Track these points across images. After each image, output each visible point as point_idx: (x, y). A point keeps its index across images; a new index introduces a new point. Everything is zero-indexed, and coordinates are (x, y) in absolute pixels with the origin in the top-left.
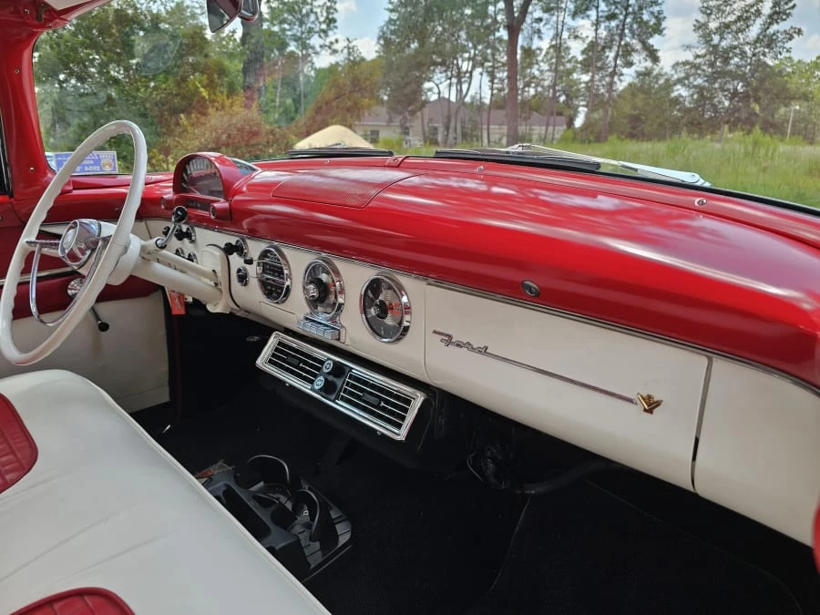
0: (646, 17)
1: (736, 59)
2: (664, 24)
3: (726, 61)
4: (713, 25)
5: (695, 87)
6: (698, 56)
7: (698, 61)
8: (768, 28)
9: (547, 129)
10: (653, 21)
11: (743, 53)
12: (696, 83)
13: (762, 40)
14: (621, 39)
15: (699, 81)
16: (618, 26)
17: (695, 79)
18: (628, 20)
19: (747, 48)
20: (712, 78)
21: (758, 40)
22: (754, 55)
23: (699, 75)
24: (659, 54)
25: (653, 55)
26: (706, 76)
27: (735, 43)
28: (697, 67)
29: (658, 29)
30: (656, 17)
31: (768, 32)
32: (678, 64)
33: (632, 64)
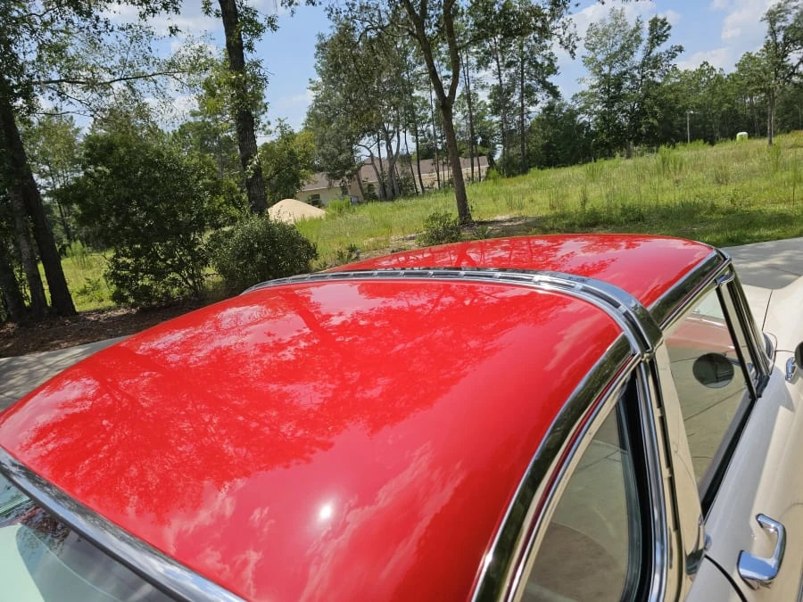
0: (539, 60)
1: (628, 83)
2: (556, 65)
3: (619, 86)
4: (600, 58)
5: (595, 113)
6: (593, 87)
7: (595, 90)
8: (651, 52)
9: (473, 170)
10: (546, 63)
11: (633, 77)
12: (596, 110)
13: (648, 64)
14: (523, 82)
15: (599, 107)
16: (516, 72)
17: (595, 107)
18: (525, 65)
19: (636, 72)
20: (609, 103)
21: (643, 64)
22: (643, 77)
23: (598, 102)
24: (559, 90)
25: (553, 91)
26: (605, 102)
27: (624, 69)
28: (594, 95)
29: (552, 70)
30: (549, 59)
31: (651, 55)
32: (576, 95)
33: (536, 102)
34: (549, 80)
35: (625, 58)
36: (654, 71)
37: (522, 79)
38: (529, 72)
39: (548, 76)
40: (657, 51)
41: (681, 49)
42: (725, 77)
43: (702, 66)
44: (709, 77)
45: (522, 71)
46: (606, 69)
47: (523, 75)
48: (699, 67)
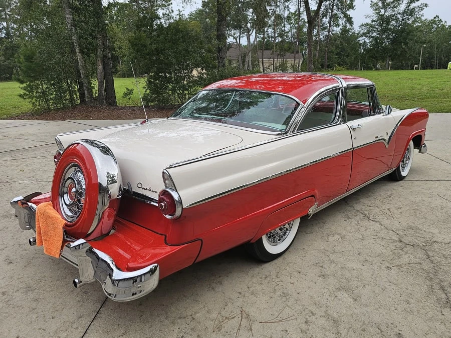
1: (394, 22)
2: (354, 4)
3: (388, 23)
4: (381, 4)
5: (372, 37)
6: (373, 21)
7: (374, 23)
8: (410, 5)
9: (295, 61)
10: (349, 2)
11: (397, 19)
12: (373, 35)
13: (407, 12)
14: (332, 11)
15: (375, 34)
16: (330, 4)
17: (372, 33)
19: (399, 16)
20: (381, 33)
21: (404, 12)
22: (403, 20)
23: (375, 31)
24: (353, 20)
25: (349, 20)
26: (379, 32)
27: (393, 13)
28: (371, 26)
29: (351, 6)
31: (410, 8)
32: (363, 25)
33: (338, 25)
34: (348, 13)
35: (395, 7)
36: (410, 17)
37: (332, 9)
38: (337, 6)
39: (348, 10)
40: (413, 5)
41: (426, 5)
42: (447, 27)
43: (435, 18)
44: (438, 26)
45: (333, 4)
46: (383, 11)
47: (333, 7)
48: (433, 18)
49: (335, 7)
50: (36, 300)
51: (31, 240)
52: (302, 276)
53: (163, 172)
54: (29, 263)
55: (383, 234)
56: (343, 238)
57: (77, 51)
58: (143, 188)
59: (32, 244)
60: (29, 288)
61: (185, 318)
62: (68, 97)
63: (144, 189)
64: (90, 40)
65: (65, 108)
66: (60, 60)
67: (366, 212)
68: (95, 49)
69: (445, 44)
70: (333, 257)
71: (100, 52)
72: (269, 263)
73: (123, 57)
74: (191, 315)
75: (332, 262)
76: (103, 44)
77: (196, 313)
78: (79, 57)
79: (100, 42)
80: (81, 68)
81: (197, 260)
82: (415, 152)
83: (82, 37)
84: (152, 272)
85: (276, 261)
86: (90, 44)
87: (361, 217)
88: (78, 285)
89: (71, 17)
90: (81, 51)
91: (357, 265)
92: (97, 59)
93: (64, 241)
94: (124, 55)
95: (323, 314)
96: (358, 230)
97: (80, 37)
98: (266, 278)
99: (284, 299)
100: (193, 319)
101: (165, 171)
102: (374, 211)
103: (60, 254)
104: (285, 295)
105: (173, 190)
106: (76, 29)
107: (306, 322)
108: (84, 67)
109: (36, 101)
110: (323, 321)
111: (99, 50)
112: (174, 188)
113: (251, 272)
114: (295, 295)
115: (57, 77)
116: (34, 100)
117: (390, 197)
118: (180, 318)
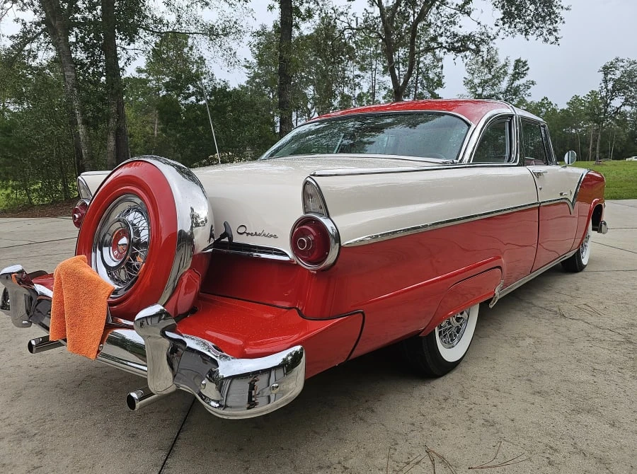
34: (436, 92)
35: (494, 84)
36: (514, 97)
37: (416, 88)
38: (421, 83)
39: (436, 88)
40: (517, 83)
41: (533, 83)
42: (558, 111)
43: (543, 100)
44: (547, 109)
45: (417, 81)
46: (480, 90)
47: (417, 84)
48: (540, 101)
49: (419, 85)
50: (40, 453)
51: (33, 343)
52: (505, 395)
53: (306, 183)
54: (19, 395)
55: (598, 334)
56: (539, 341)
57: (79, 121)
58: (248, 234)
59: (34, 349)
60: (22, 434)
61: (329, 467)
62: (60, 187)
63: (252, 234)
64: (99, 105)
65: (54, 203)
66: (52, 133)
67: (555, 309)
68: (107, 118)
69: (558, 132)
70: (539, 366)
71: (112, 123)
72: (442, 378)
73: (134, 147)
74: (339, 463)
75: (542, 373)
76: (118, 112)
77: (346, 459)
78: (81, 130)
79: (113, 109)
80: (83, 145)
81: (353, 354)
82: (593, 234)
83: (87, 102)
84: (288, 366)
85: (449, 376)
86: (99, 110)
87: (552, 315)
88: (138, 405)
89: (73, 74)
90: (85, 122)
91: (584, 377)
92: (108, 133)
93: (108, 327)
94: (136, 145)
95: (572, 449)
96: (556, 331)
97: (85, 102)
98: (446, 400)
99: (492, 430)
100: (346, 468)
101: (309, 179)
102: (565, 308)
103: (98, 351)
104: (490, 423)
105: (321, 215)
106: (78, 92)
107: (550, 463)
108: (89, 144)
109: (12, 192)
110: (577, 459)
111: (111, 120)
112: (323, 211)
113: (416, 393)
114: (508, 423)
115: (47, 158)
116: (9, 191)
117: (577, 290)
118: (320, 468)
